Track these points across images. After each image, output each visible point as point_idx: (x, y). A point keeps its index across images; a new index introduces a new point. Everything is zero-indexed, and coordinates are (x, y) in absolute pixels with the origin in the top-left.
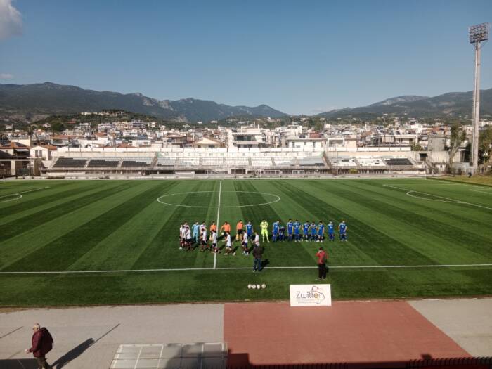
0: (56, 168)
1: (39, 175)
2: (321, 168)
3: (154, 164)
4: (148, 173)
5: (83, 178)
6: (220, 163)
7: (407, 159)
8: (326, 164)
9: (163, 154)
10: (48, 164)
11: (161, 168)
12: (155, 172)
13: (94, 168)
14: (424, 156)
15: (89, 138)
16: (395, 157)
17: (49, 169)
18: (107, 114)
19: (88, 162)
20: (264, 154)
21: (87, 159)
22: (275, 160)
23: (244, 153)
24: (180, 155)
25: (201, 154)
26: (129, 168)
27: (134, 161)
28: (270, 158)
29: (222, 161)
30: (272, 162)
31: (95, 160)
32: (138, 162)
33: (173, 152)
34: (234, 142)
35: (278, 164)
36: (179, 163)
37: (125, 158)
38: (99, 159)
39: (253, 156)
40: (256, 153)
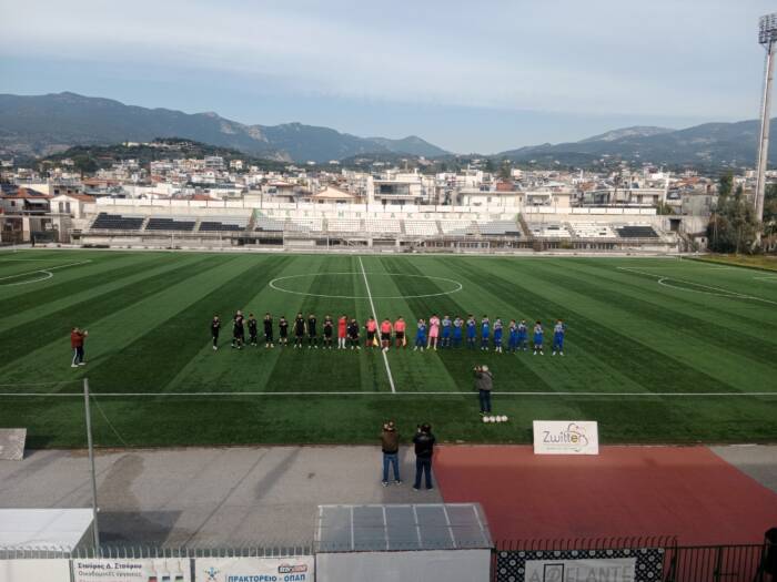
0: (95, 231)
1: (69, 242)
2: (516, 239)
3: (250, 227)
4: (242, 242)
5: (140, 248)
6: (356, 228)
7: (650, 228)
8: (522, 233)
9: (265, 212)
10: (83, 225)
11: (263, 235)
12: (252, 241)
13: (156, 232)
14: (675, 223)
15: (141, 184)
16: (631, 224)
17: (83, 232)
18: (165, 145)
19: (146, 222)
20: (426, 215)
21: (144, 217)
22: (442, 225)
23: (393, 213)
24: (291, 214)
25: (326, 214)
26: (212, 233)
27: (219, 222)
28: (435, 222)
29: (359, 226)
30: (437, 229)
31: (157, 219)
32: (226, 224)
33: (280, 210)
34: (376, 195)
35: (447, 232)
36: (291, 227)
37: (205, 218)
38: (163, 217)
39: (408, 217)
40: (411, 213)
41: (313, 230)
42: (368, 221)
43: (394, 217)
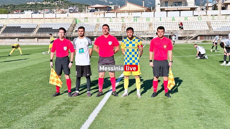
3: (71, 30)
6: (145, 28)
9: (83, 20)
19: (2, 29)
20: (198, 18)
21: (2, 26)
22: (212, 24)
23: (173, 18)
24: (100, 21)
25: (124, 20)
26: (44, 34)
27: (51, 27)
28: (206, 23)
29: (148, 27)
30: (208, 27)
31: (11, 27)
32: (55, 29)
33: (93, 18)
34: (162, 8)
35: (216, 29)
36: (100, 29)
37: (41, 25)
38: (14, 26)
39: (185, 20)
40: (188, 17)
41: (115, 31)
42: (155, 24)
43: (174, 20)
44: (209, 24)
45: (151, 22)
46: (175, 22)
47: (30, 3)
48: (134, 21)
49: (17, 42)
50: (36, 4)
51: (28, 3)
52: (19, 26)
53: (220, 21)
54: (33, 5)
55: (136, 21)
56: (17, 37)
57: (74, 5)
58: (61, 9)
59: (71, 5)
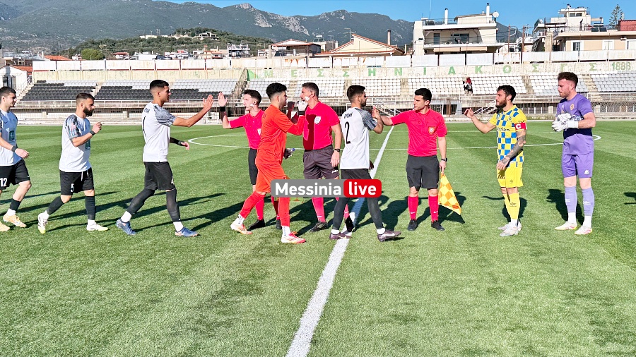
0: (25, 103)
6: (393, 90)
9: (261, 73)
20: (504, 68)
21: (94, 85)
22: (532, 81)
23: (452, 68)
24: (298, 74)
25: (349, 73)
26: (182, 103)
27: (195, 88)
28: (520, 78)
29: (399, 87)
30: (524, 88)
31: (111, 87)
32: (204, 91)
33: (282, 69)
34: (427, 46)
35: (541, 91)
36: (297, 92)
37: (175, 84)
38: (119, 85)
39: (476, 73)
40: (482, 66)
41: (329, 95)
42: (414, 80)
43: (454, 72)
44: (526, 81)
45: (404, 76)
46: (456, 76)
47: (147, 37)
48: (370, 75)
49: (125, 119)
50: (160, 39)
51: (142, 37)
52: (129, 85)
53: (550, 74)
54: (153, 40)
55: (374, 75)
56: (125, 109)
57: (239, 40)
58: (211, 50)
59: (232, 41)
